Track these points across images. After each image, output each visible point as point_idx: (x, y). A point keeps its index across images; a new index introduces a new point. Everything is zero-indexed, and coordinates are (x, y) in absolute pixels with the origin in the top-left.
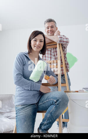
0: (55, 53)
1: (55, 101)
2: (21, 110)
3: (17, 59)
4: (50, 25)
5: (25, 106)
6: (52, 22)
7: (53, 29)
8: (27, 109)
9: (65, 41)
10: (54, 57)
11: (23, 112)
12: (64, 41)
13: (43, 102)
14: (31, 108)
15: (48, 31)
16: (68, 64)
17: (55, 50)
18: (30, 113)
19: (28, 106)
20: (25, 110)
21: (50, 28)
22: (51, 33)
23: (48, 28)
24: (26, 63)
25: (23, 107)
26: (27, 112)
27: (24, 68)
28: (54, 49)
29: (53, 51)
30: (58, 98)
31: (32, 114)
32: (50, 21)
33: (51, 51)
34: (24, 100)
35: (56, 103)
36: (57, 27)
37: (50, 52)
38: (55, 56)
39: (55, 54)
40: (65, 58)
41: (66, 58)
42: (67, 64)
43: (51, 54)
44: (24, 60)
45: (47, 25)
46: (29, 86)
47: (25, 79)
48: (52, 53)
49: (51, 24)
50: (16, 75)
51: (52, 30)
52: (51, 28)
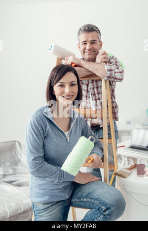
0: (96, 90)
1: (104, 208)
2: (43, 212)
3: (32, 126)
4: (90, 39)
5: (50, 205)
6: (94, 33)
7: (95, 46)
8: (53, 210)
9: (118, 77)
10: (93, 96)
11: (48, 216)
12: (115, 78)
13: (80, 198)
14: (59, 208)
15: (85, 49)
16: (116, 107)
17: (95, 83)
18: (59, 216)
19: (54, 204)
20: (49, 212)
21: (88, 44)
22: (89, 55)
23: (85, 44)
24: (49, 134)
25: (46, 206)
26: (54, 215)
27: (45, 144)
28: (93, 82)
29: (91, 86)
30: (109, 206)
31: (61, 218)
32: (90, 29)
33: (88, 86)
34: (47, 195)
35: (105, 211)
36: (101, 40)
37: (86, 86)
38: (95, 94)
39: (96, 92)
40: (112, 98)
41: (114, 96)
42: (114, 108)
43: (87, 91)
44: (46, 127)
45: (83, 37)
46: (56, 176)
47: (48, 163)
48: (89, 89)
49: (91, 36)
50: (33, 160)
51: (93, 48)
52: (92, 43)
